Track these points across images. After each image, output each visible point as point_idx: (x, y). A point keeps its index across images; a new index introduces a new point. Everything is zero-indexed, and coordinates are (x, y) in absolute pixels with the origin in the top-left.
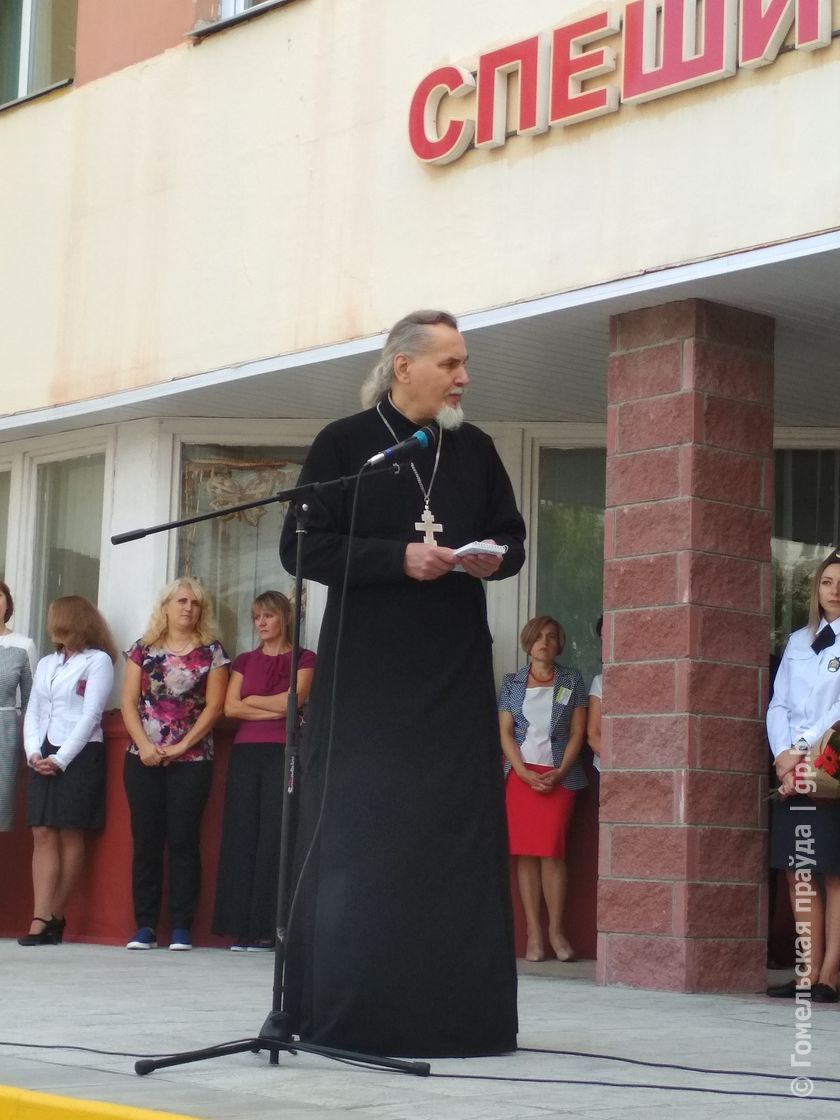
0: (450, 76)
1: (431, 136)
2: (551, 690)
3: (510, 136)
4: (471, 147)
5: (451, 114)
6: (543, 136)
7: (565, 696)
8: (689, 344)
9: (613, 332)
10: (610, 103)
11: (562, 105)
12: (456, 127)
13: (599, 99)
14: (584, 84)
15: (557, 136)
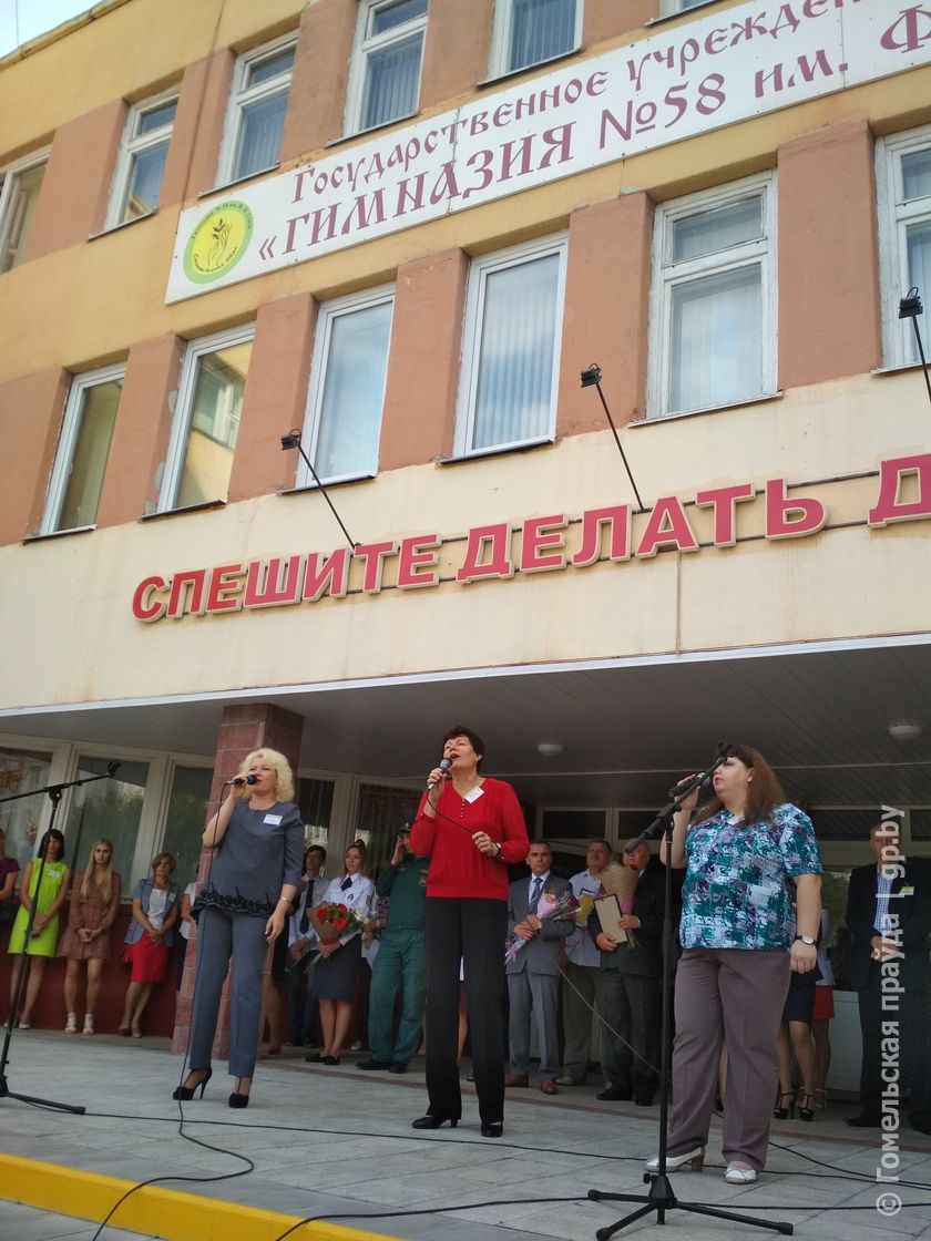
0: (157, 581)
1: (144, 608)
2: (166, 893)
3: (185, 614)
4: (164, 616)
5: (157, 599)
6: (203, 616)
7: (172, 897)
8: (262, 725)
9: (225, 714)
10: (238, 607)
11: (213, 604)
12: (158, 606)
13: (233, 603)
14: (226, 595)
15: (209, 617)
